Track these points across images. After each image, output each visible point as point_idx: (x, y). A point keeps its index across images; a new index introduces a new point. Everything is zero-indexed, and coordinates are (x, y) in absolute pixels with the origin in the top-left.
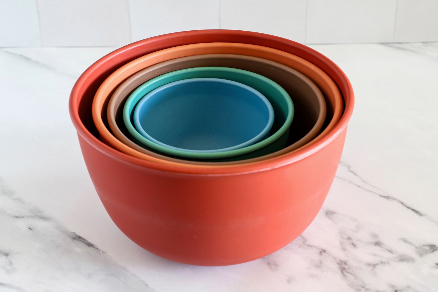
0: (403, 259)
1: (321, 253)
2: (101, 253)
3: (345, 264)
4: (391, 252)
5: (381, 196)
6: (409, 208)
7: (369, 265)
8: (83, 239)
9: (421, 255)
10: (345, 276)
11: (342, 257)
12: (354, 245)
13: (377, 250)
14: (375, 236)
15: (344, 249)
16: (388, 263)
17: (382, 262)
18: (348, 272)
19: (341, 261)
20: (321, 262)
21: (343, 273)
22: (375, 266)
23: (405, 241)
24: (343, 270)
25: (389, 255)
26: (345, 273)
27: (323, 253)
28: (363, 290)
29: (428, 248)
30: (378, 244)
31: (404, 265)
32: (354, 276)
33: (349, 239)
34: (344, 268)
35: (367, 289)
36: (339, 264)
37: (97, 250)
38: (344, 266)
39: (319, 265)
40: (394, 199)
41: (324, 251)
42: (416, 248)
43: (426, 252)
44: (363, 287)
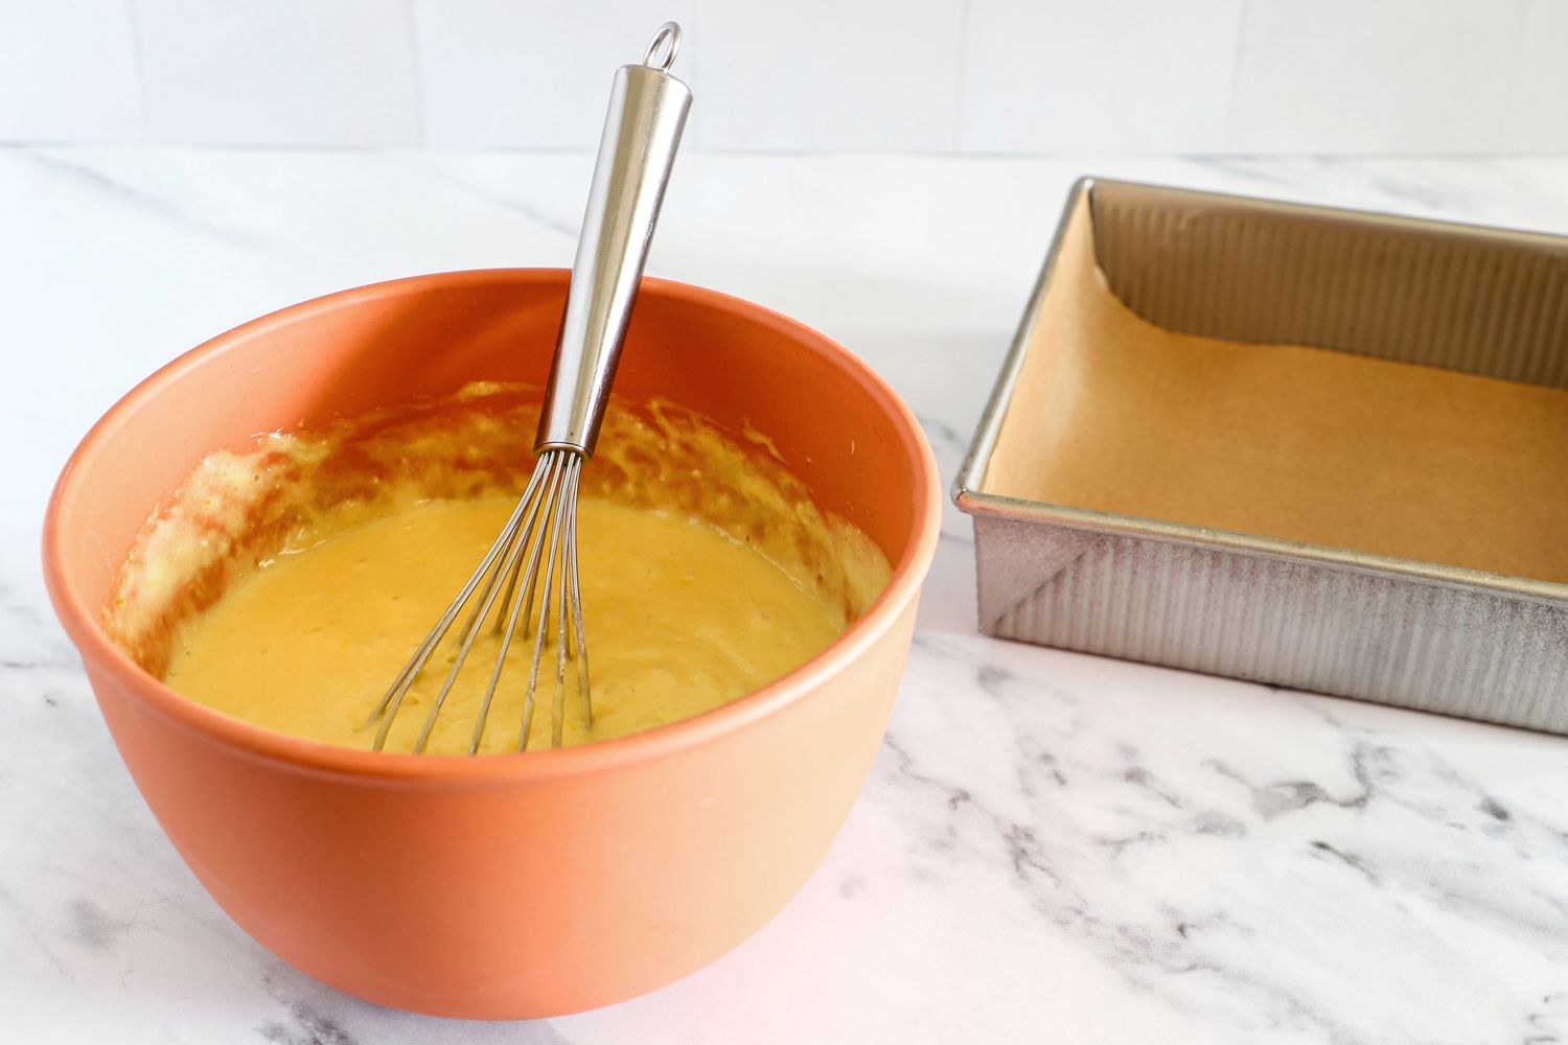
0: (1211, 825)
1: (954, 800)
3: (1029, 837)
4: (1173, 801)
7: (1103, 842)
9: (1268, 814)
10: (1024, 877)
11: (1021, 815)
12: (1061, 780)
13: (1130, 794)
14: (1128, 751)
15: (1028, 792)
16: (1162, 837)
17: (1143, 835)
18: (1035, 865)
19: (1015, 828)
20: (952, 831)
21: (1018, 868)
22: (1120, 845)
23: (1221, 768)
24: (1019, 856)
25: (1166, 813)
26: (1026, 867)
27: (960, 804)
28: (1078, 921)
29: (1289, 793)
30: (1134, 776)
31: (1214, 845)
32: (1053, 876)
33: (1047, 758)
34: (1023, 851)
35: (1089, 920)
36: (1008, 837)
38: (1024, 844)
39: (945, 842)
41: (965, 796)
42: (1255, 791)
43: (1284, 806)
44: (1079, 913)
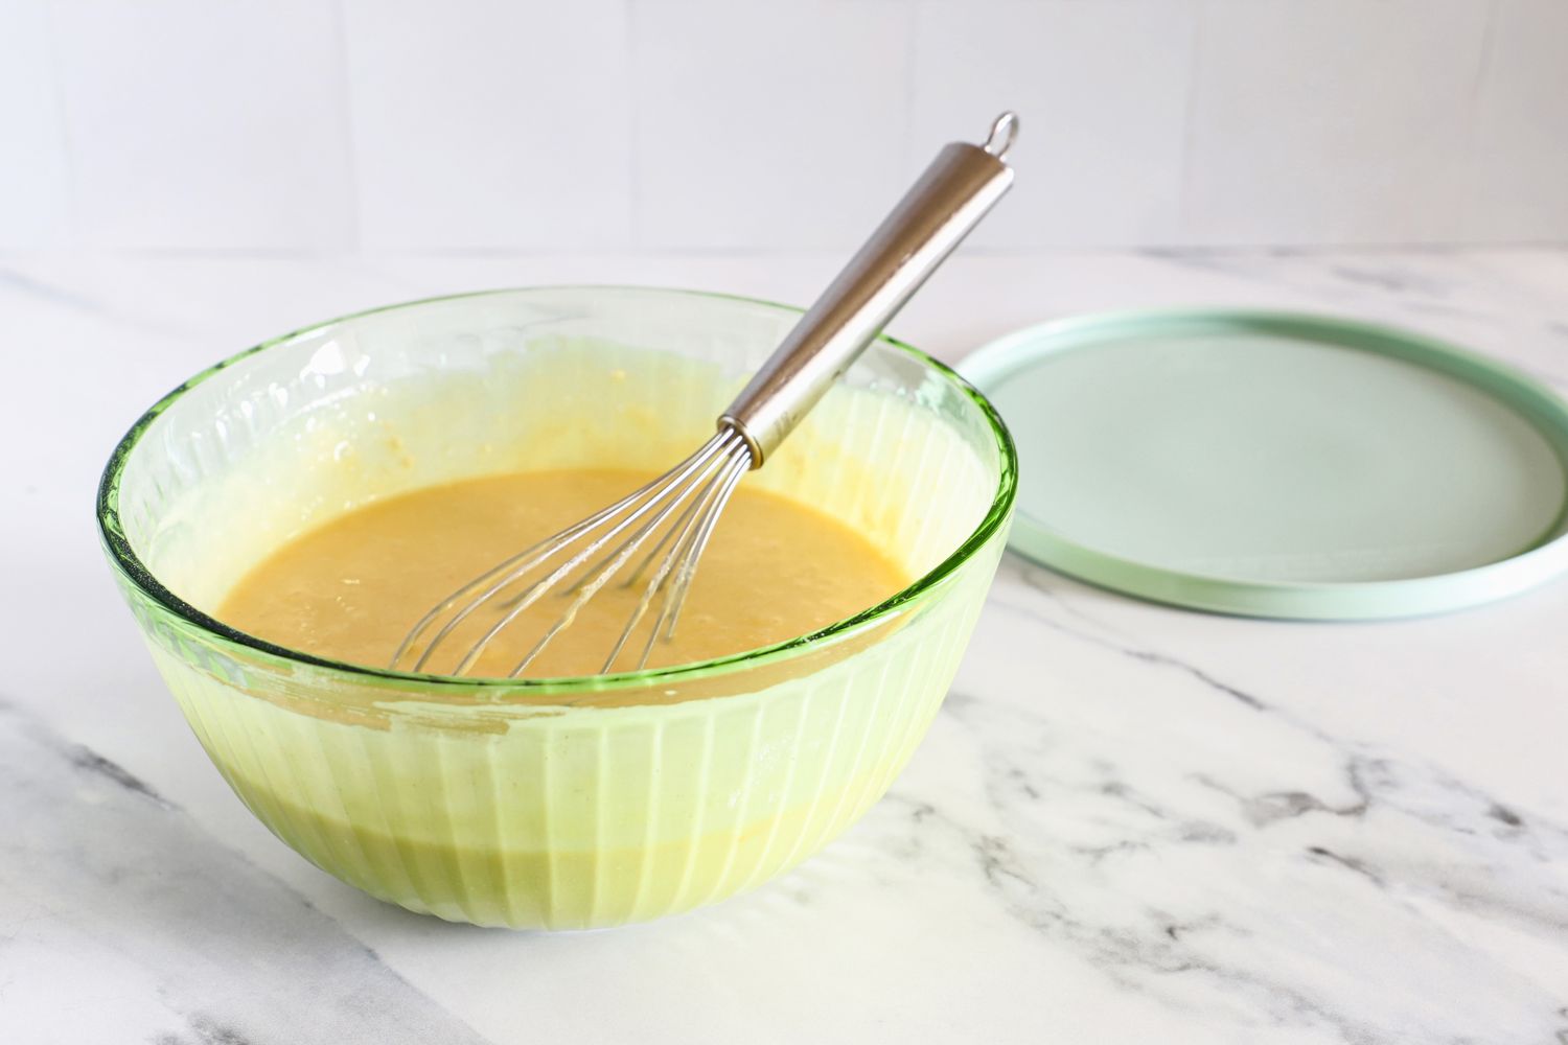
0: (1196, 834)
1: (917, 814)
2: (167, 807)
3: (1000, 847)
4: (1156, 812)
5: (1129, 653)
6: (1220, 687)
7: (1081, 851)
8: (113, 766)
9: (1259, 822)
10: (997, 884)
11: (992, 826)
12: (1032, 793)
13: (1110, 806)
14: (1104, 766)
15: (998, 805)
16: (1145, 845)
17: (1124, 844)
18: (1007, 873)
19: (985, 839)
20: (916, 843)
21: (989, 875)
22: (1099, 853)
23: (1206, 781)
24: (990, 865)
25: (1147, 822)
26: (997, 873)
27: (925, 817)
28: (1057, 925)
29: (1281, 803)
30: (1112, 789)
31: (1201, 852)
32: (1028, 882)
33: (1017, 774)
34: (995, 861)
35: (1069, 923)
36: (979, 848)
37: (152, 799)
38: (995, 853)
39: (910, 851)
40: (1173, 662)
41: (930, 810)
42: (1244, 801)
43: (1276, 815)
44: (1058, 917)
